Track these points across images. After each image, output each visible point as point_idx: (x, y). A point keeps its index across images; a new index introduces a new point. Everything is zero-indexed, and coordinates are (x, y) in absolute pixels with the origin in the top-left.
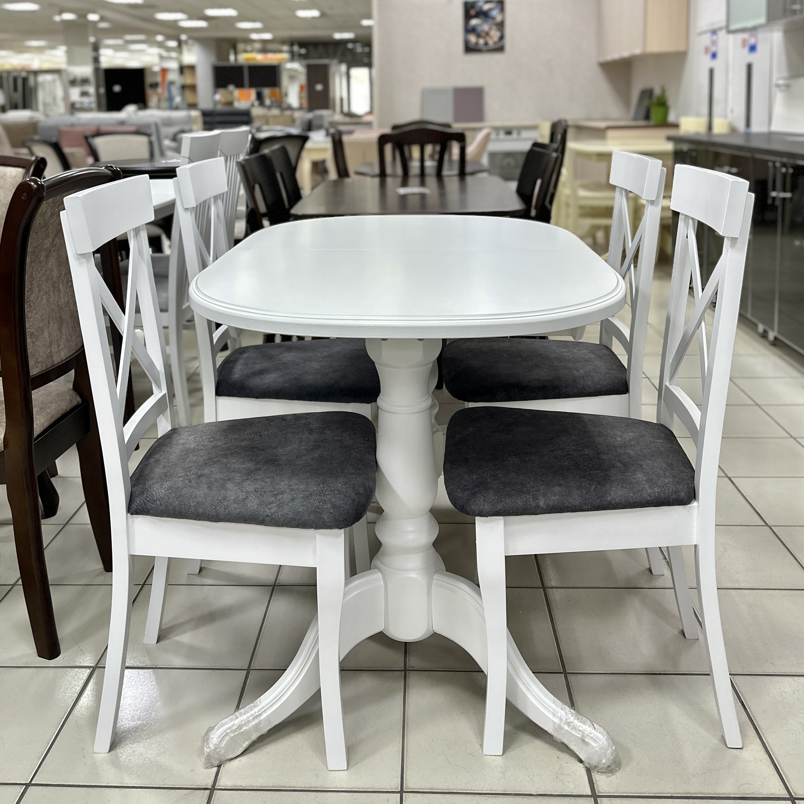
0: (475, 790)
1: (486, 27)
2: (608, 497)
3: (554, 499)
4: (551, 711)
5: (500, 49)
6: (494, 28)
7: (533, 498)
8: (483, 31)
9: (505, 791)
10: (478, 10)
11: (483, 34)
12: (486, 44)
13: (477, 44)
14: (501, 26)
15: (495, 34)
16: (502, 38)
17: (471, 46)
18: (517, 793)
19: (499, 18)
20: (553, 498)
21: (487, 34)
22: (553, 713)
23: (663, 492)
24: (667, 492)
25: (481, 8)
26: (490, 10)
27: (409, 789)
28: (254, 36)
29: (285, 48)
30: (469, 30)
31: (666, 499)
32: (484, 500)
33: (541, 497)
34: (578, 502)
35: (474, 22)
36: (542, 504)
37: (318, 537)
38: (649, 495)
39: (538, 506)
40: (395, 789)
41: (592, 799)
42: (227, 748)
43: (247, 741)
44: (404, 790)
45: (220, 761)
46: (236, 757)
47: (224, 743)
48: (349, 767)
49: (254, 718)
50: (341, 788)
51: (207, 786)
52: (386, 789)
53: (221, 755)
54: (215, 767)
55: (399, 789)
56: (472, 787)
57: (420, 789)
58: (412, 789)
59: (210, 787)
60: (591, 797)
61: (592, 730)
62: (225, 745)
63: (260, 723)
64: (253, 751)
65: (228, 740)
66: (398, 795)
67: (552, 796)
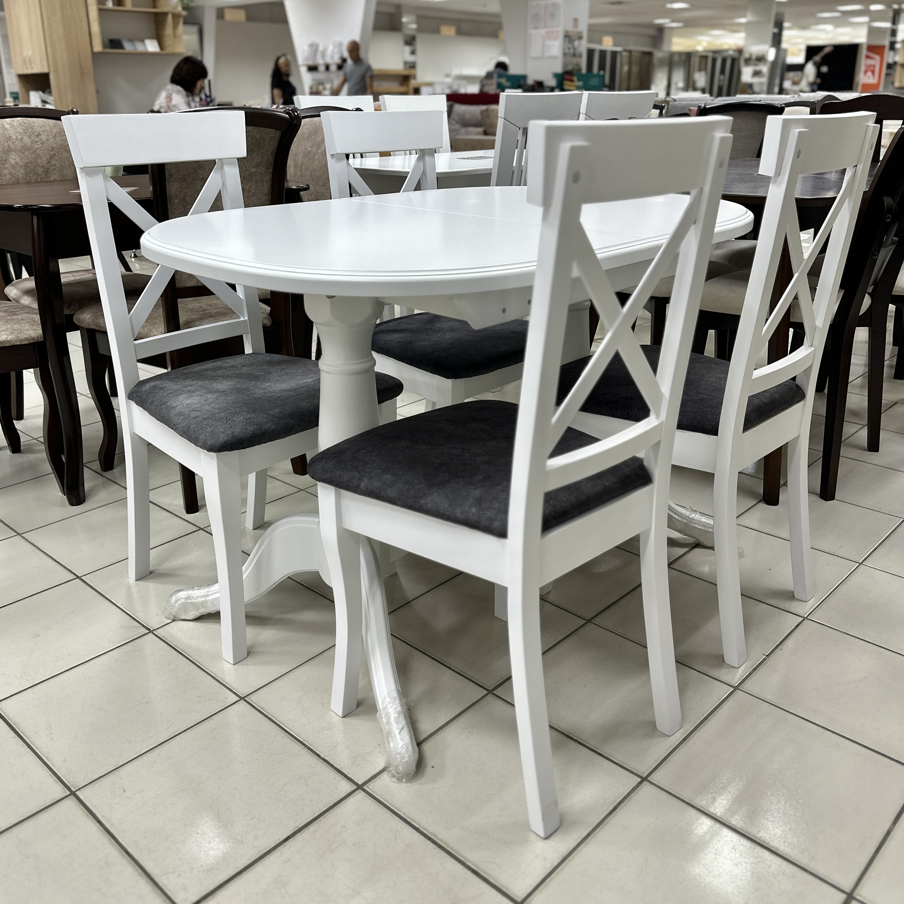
2: (423, 500)
3: (376, 485)
4: (382, 698)
7: (360, 477)
9: (305, 741)
18: (311, 748)
20: (376, 483)
22: (382, 701)
23: (479, 515)
24: (482, 516)
31: (476, 523)
32: (322, 466)
33: (367, 479)
38: (462, 512)
39: (358, 486)
40: (241, 694)
41: (356, 787)
42: (179, 609)
43: (194, 611)
44: (246, 699)
45: (175, 617)
46: (189, 620)
47: (178, 604)
48: (237, 664)
49: (202, 596)
50: (213, 673)
51: (151, 628)
52: (236, 691)
53: (174, 612)
54: (171, 620)
55: (244, 696)
56: (289, 724)
57: (255, 704)
58: (251, 701)
59: (152, 630)
60: (356, 786)
61: (397, 732)
62: (178, 606)
63: (206, 601)
64: (203, 622)
65: (180, 603)
66: (238, 699)
67: (332, 766)
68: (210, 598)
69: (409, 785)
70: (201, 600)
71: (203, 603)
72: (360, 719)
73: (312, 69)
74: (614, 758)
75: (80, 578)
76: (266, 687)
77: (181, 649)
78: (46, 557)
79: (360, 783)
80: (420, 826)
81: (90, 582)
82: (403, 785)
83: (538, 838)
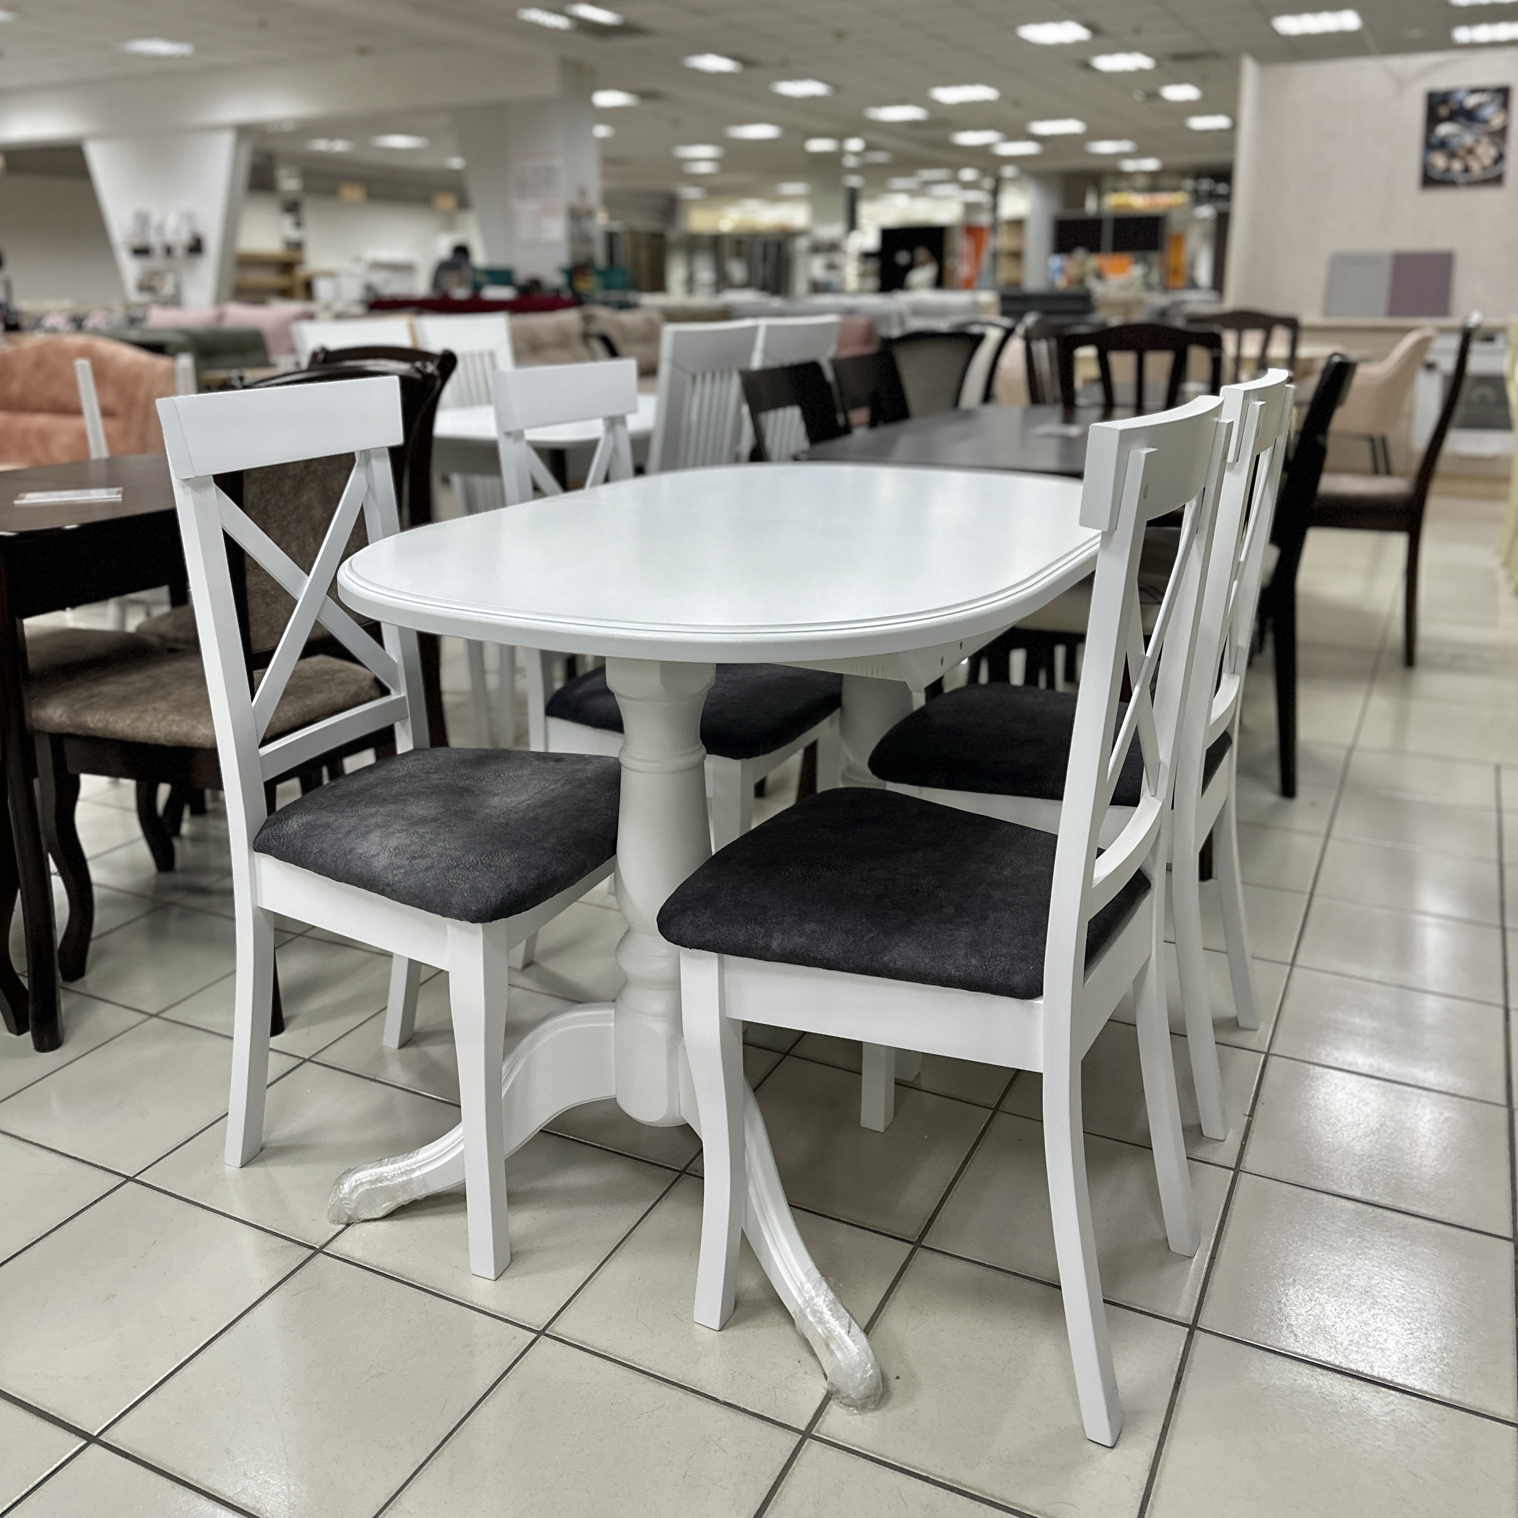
0: (640, 1365)
1: (1468, 139)
2: (886, 956)
3: (798, 941)
4: (797, 1285)
5: (1496, 180)
6: (1485, 140)
7: (766, 932)
8: (1463, 146)
9: (681, 1381)
10: (1455, 107)
11: (1462, 152)
12: (1467, 170)
13: (1448, 170)
14: (1500, 135)
15: (1486, 152)
16: (1500, 158)
17: (1435, 175)
18: (697, 1389)
19: (1497, 121)
20: (796, 938)
21: (1471, 151)
22: (799, 1289)
23: (984, 967)
24: (991, 969)
25: (1461, 103)
26: (1480, 106)
27: (554, 1333)
28: (1129, 165)
29: (1189, 183)
30: (1432, 144)
31: (984, 981)
32: (692, 922)
33: (779, 934)
34: (833, 953)
35: (1444, 130)
36: (775, 944)
37: (449, 927)
38: (957, 968)
39: (767, 947)
40: (536, 1326)
41: (800, 1436)
42: (359, 1203)
43: (389, 1201)
44: (546, 1332)
45: (350, 1217)
46: (375, 1220)
47: (356, 1195)
48: (501, 1278)
49: (402, 1173)
50: (467, 1301)
51: (315, 1244)
52: (524, 1322)
53: (350, 1209)
54: (342, 1224)
55: (541, 1328)
56: (640, 1359)
57: (567, 1337)
58: (557, 1333)
59: (317, 1247)
60: (800, 1434)
61: (843, 1332)
62: (356, 1198)
63: (410, 1181)
64: (402, 1219)
65: (362, 1192)
66: (534, 1335)
67: (744, 1411)
68: (418, 1173)
69: (876, 1413)
70: (401, 1180)
71: (404, 1186)
72: (748, 1328)
73: (141, 251)
74: (1137, 1305)
75: (132, 1179)
76: (571, 1307)
77: (389, 1271)
78: (45, 1153)
79: (803, 1428)
80: (930, 1473)
81: (157, 1184)
82: (870, 1415)
83: (1103, 1449)
